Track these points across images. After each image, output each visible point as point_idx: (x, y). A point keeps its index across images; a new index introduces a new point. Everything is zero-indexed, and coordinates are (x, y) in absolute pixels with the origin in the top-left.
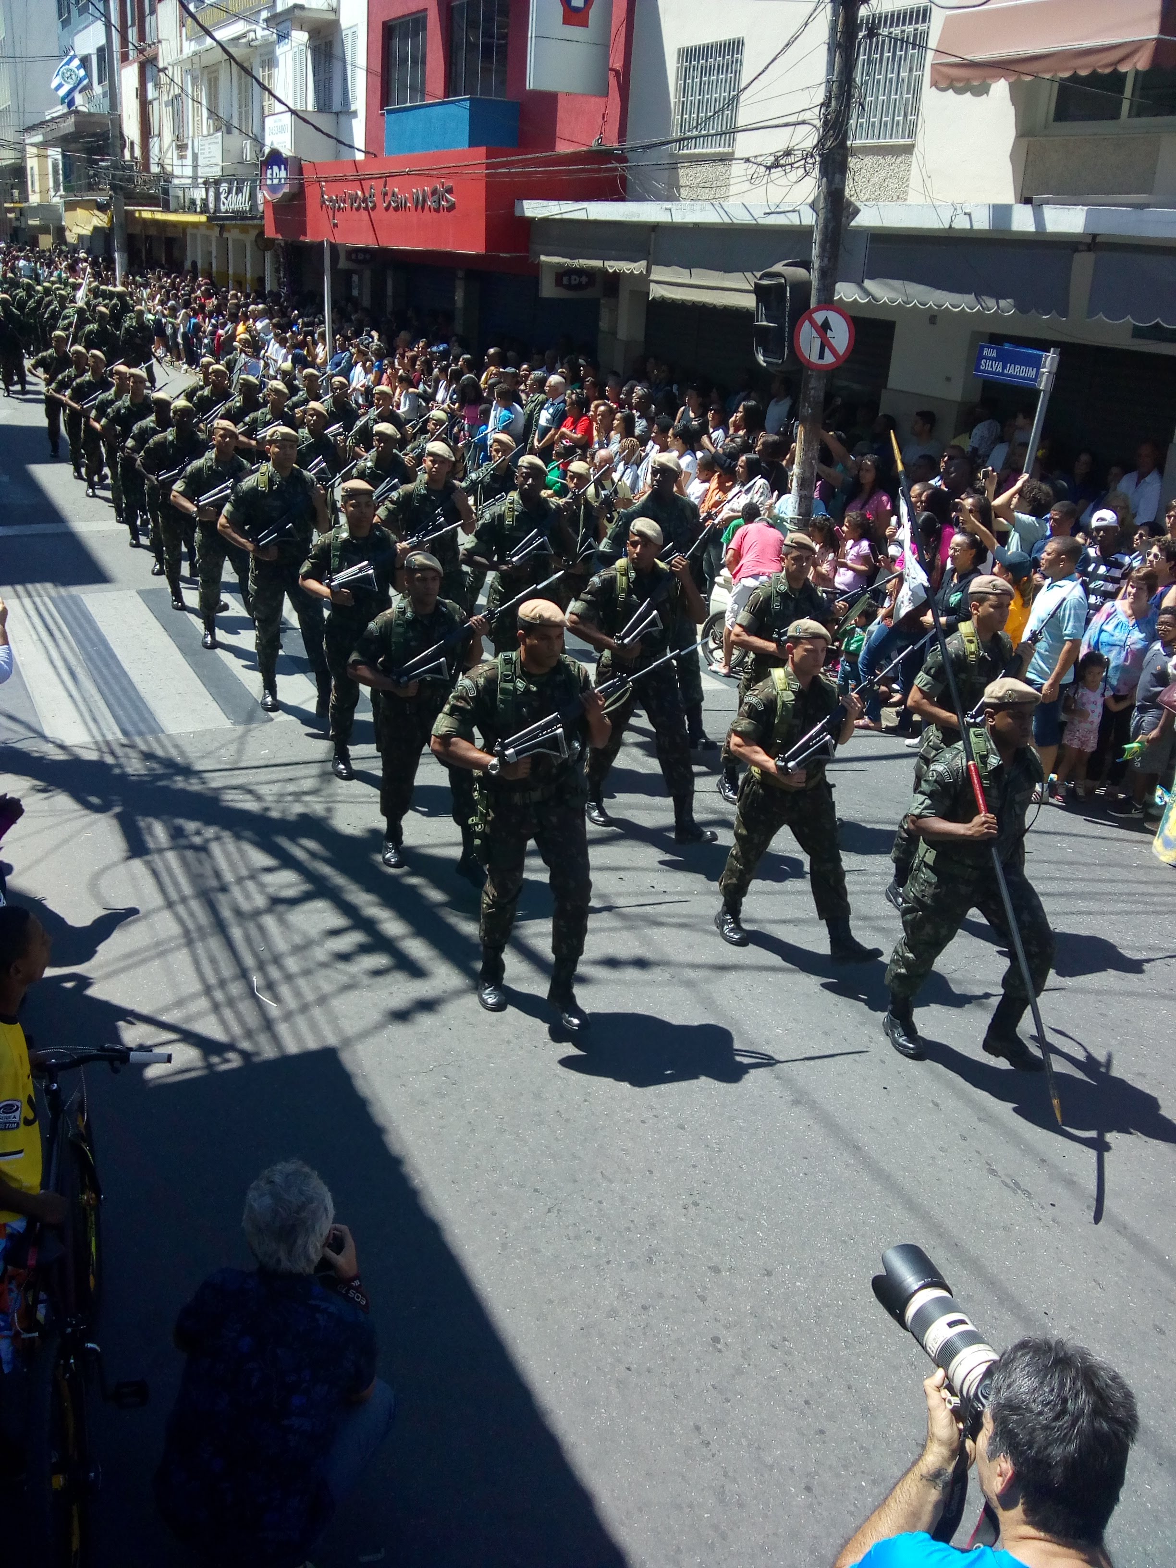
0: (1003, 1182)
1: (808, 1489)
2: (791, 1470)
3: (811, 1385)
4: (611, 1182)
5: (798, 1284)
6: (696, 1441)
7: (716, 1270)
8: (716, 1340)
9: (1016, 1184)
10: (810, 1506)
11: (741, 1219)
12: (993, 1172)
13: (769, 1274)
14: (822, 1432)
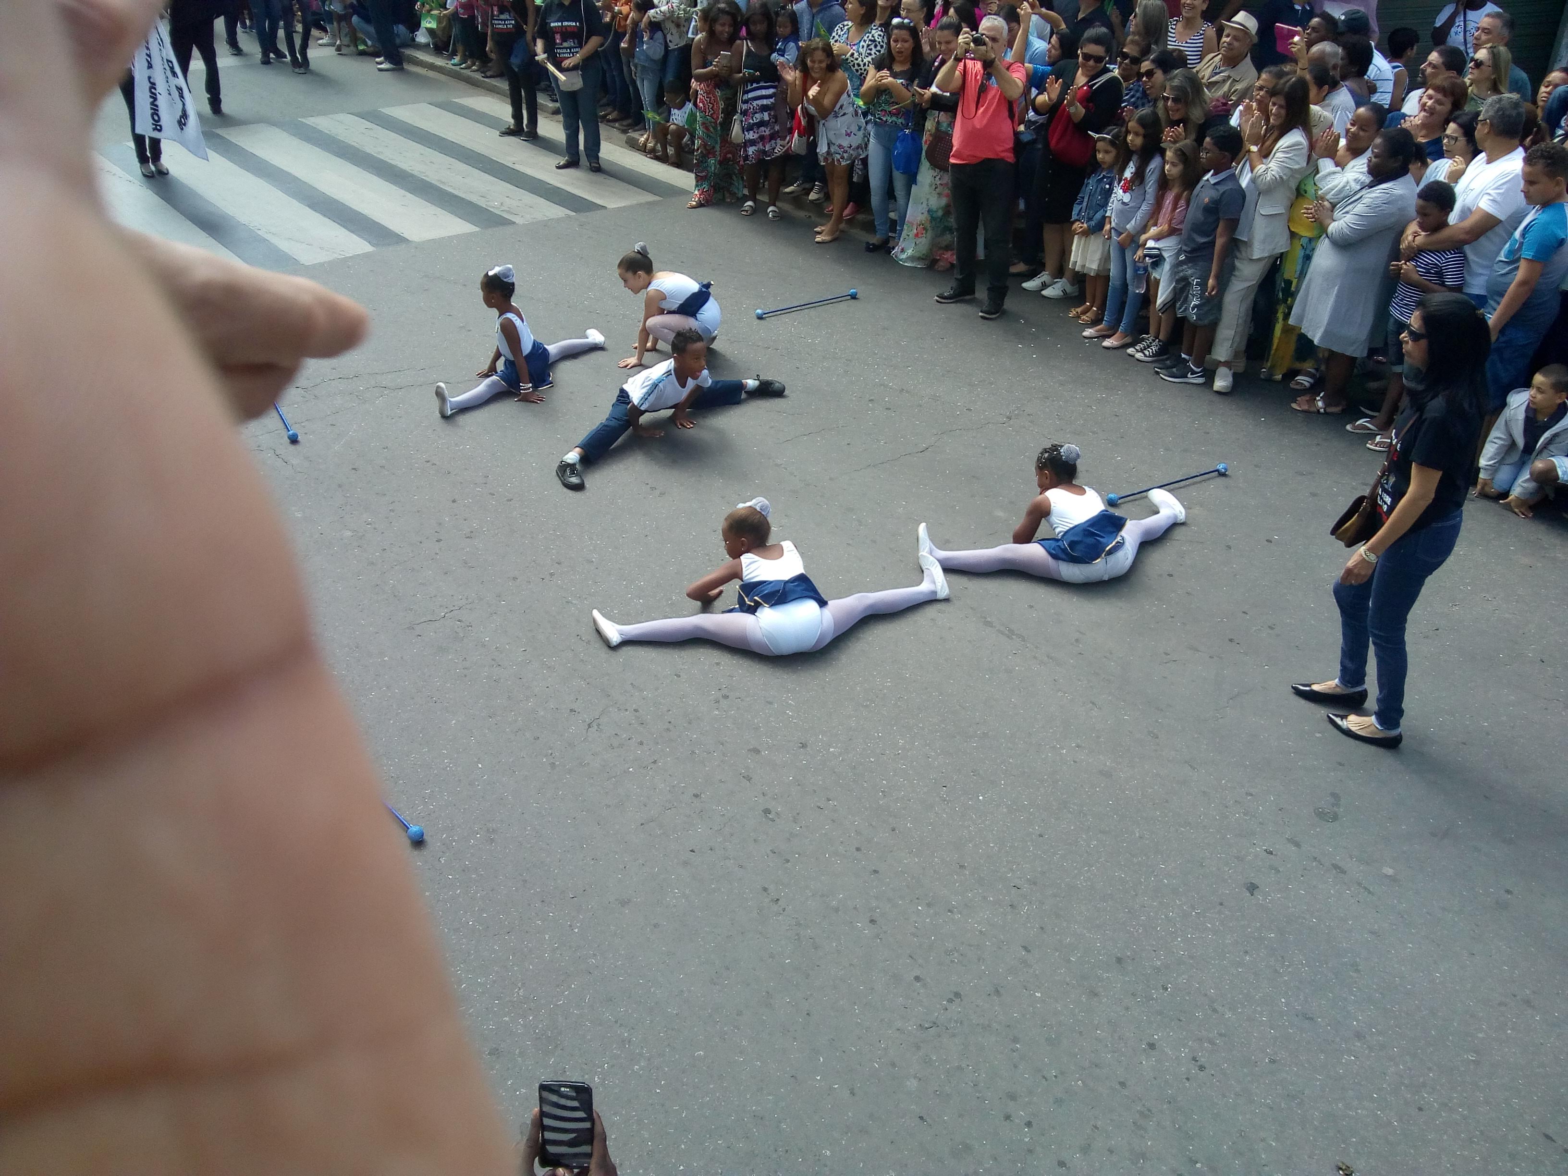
0: (999, 631)
1: (872, 921)
2: (855, 908)
3: (858, 833)
4: (641, 691)
5: (831, 750)
6: (767, 900)
7: (757, 751)
8: (767, 811)
9: (1011, 631)
10: (877, 936)
11: (770, 703)
12: (989, 624)
13: (804, 746)
14: (876, 872)
